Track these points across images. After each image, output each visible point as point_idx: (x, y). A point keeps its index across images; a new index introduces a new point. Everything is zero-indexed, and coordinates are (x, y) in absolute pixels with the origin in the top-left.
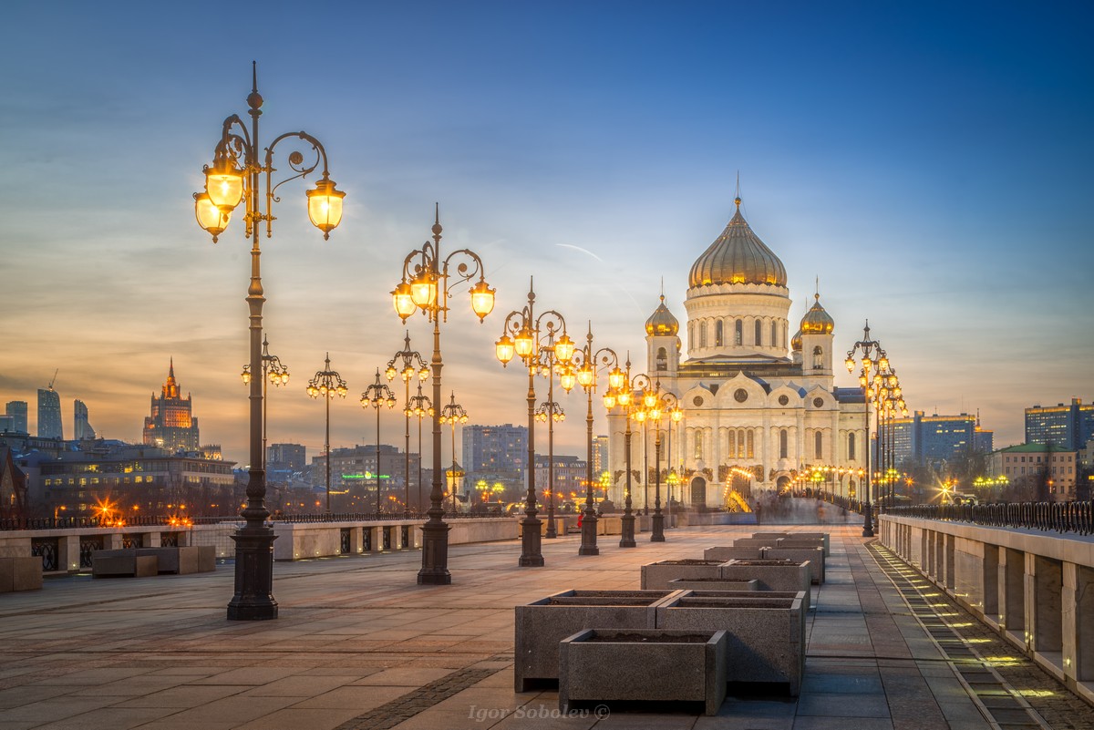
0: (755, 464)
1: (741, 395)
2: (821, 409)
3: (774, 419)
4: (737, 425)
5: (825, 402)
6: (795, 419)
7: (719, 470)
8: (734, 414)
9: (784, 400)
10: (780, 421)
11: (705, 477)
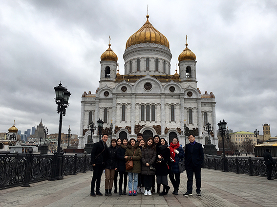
0: (156, 125)
1: (148, 86)
2: (191, 97)
3: (167, 100)
4: (146, 103)
5: (194, 94)
6: (179, 100)
7: (135, 127)
8: (144, 97)
9: (172, 89)
10: (171, 101)
11: (127, 131)
